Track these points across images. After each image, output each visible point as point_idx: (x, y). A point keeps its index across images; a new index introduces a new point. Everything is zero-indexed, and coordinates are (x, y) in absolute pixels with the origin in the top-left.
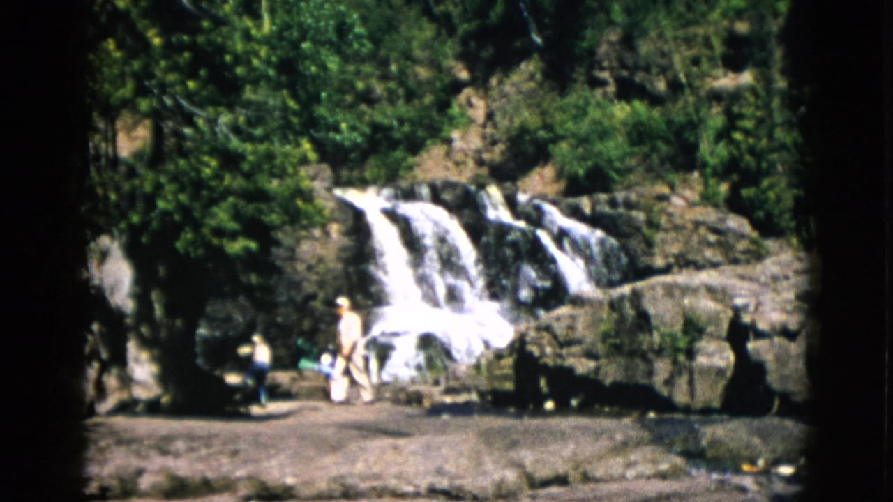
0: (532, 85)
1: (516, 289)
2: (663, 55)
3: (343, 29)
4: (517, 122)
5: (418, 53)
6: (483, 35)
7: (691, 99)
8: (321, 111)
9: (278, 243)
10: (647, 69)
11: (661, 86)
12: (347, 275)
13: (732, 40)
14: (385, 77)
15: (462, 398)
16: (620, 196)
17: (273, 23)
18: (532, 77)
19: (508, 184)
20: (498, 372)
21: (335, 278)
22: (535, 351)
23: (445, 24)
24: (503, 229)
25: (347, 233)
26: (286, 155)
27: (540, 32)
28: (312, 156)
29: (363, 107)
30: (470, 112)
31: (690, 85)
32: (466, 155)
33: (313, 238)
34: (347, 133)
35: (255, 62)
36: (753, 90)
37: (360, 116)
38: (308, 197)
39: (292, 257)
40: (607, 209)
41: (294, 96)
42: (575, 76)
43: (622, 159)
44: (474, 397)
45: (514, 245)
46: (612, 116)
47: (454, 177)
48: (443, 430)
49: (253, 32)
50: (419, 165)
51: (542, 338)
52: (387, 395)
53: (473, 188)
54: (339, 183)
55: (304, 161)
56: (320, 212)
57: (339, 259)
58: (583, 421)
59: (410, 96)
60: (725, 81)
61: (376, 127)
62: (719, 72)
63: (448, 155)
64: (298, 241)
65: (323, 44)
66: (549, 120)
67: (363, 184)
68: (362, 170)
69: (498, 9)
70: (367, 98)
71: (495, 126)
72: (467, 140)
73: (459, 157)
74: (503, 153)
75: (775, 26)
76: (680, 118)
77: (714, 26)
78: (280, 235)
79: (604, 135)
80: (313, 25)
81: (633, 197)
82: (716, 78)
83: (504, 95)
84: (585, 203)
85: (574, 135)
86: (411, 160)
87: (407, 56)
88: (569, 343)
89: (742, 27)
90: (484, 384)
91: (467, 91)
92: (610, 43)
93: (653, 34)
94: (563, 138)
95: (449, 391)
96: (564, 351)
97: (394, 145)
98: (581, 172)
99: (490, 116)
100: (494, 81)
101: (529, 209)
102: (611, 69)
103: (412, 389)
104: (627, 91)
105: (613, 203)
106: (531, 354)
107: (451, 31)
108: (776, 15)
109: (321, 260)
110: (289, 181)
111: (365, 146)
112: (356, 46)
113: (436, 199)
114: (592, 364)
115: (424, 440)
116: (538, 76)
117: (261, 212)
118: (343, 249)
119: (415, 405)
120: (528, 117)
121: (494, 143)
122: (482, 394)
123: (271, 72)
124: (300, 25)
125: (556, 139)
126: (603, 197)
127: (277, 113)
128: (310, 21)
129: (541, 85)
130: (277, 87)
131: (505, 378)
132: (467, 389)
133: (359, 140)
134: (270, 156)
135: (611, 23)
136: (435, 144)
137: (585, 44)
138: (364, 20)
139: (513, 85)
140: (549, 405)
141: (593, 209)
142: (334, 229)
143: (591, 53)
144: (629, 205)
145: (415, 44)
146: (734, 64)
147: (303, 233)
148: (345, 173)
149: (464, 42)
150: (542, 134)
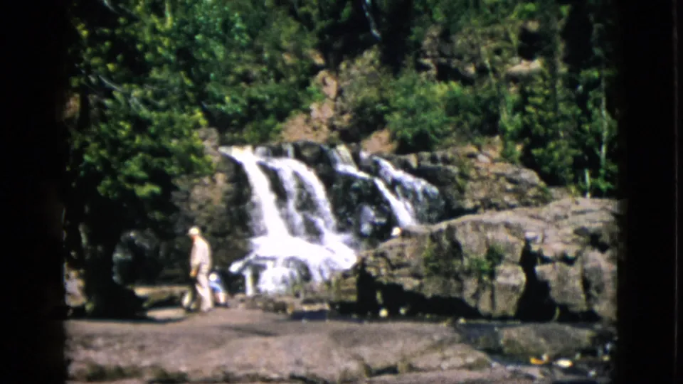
0: (372, 68)
1: (359, 225)
2: (473, 46)
3: (227, 25)
4: (360, 98)
5: (285, 44)
6: (334, 30)
7: (494, 81)
8: (210, 88)
9: (176, 188)
10: (460, 57)
11: (471, 70)
12: (229, 213)
13: (525, 35)
14: (260, 61)
15: (316, 307)
16: (439, 154)
17: (174, 20)
18: (372, 63)
19: (354, 144)
20: (344, 288)
21: (221, 215)
22: (373, 271)
23: (306, 21)
24: (349, 179)
25: (230, 181)
26: (183, 121)
27: (378, 28)
28: (203, 122)
29: (243, 84)
30: (325, 90)
31: (494, 71)
32: (321, 122)
33: (205, 185)
34: (231, 103)
35: (160, 50)
36: (541, 74)
37: (240, 92)
38: (199, 153)
39: (188, 198)
40: (429, 164)
41: (189, 76)
42: (404, 62)
43: (441, 126)
44: (326, 307)
45: (357, 190)
46: (434, 93)
47: (311, 138)
48: (302, 331)
49: (159, 27)
50: (285, 129)
51: (378, 262)
52: (259, 304)
53: (326, 148)
54: (223, 143)
55: (197, 126)
56: (209, 164)
57: (223, 200)
58: (409, 325)
59: (279, 77)
60: (521, 67)
61: (252, 101)
62: (516, 59)
63: (308, 121)
64: (193, 186)
65: (211, 36)
66: (385, 95)
67: (241, 143)
68: (241, 133)
69: (346, 12)
70: (246, 78)
71: (344, 100)
72: (322, 111)
73: (316, 124)
74: (350, 121)
75: (558, 25)
76: (486, 96)
77: (512, 25)
78: (178, 182)
79: (427, 107)
80: (205, 22)
81: (449, 155)
82: (513, 65)
83: (351, 77)
84: (412, 160)
85: (405, 108)
86: (279, 126)
87: (278, 47)
88: (400, 266)
89: (533, 26)
90: (334, 297)
91: (322, 74)
92: (433, 38)
93: (465, 30)
94: (395, 109)
95: (307, 302)
96: (396, 272)
97: (266, 114)
98: (410, 135)
99: (340, 92)
100: (343, 66)
101: (369, 164)
102: (433, 57)
103: (278, 300)
104: (445, 74)
105: (434, 159)
106: (369, 275)
107: (311, 27)
108: (560, 17)
109: (209, 201)
110: (185, 142)
111: (244, 115)
112: (237, 38)
113: (298, 156)
114: (416, 282)
115: (287, 338)
116: (377, 62)
117: (163, 164)
118: (227, 193)
119: (280, 312)
120: (370, 93)
121: (343, 113)
122: (332, 305)
123: (172, 58)
124: (194, 21)
125: (390, 111)
126: (426, 154)
127: (176, 89)
128: (202, 18)
129: (378, 69)
130: (175, 69)
131: (349, 292)
132: (321, 301)
133: (239, 110)
134: (171, 122)
135: (434, 22)
136: (297, 113)
137: (413, 38)
138: (244, 19)
139: (358, 69)
140: (383, 313)
141: (419, 165)
142: (220, 178)
143: (418, 44)
144: (446, 161)
145: (282, 37)
146: (527, 54)
147: (196, 181)
148: (228, 135)
149: (321, 35)
150: (381, 107)
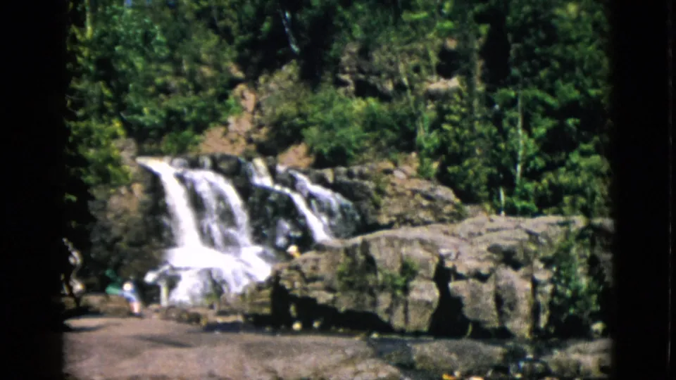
0: (290, 83)
1: (274, 238)
2: (391, 63)
3: (147, 38)
4: (278, 111)
5: (204, 56)
6: (253, 45)
7: (412, 98)
8: (130, 98)
9: (93, 198)
10: (378, 74)
11: (389, 86)
12: (145, 223)
13: (444, 53)
14: (178, 74)
15: (231, 319)
16: (356, 169)
17: (94, 30)
18: (290, 77)
19: (271, 158)
20: (259, 301)
21: (136, 225)
22: (287, 285)
23: (226, 35)
24: (266, 192)
25: (147, 191)
26: (101, 131)
27: (297, 44)
28: (121, 132)
29: (162, 96)
30: (243, 103)
31: (412, 88)
32: (239, 135)
33: (121, 195)
34: (149, 115)
35: (80, 59)
36: (459, 92)
37: (159, 104)
38: (117, 163)
39: (104, 208)
40: (345, 179)
41: (108, 86)
42: (323, 77)
43: (358, 141)
44: (240, 318)
45: (273, 204)
46: (351, 109)
47: (228, 151)
48: (214, 343)
49: (79, 37)
50: (202, 141)
51: (293, 275)
52: (173, 315)
53: (243, 160)
54: (142, 153)
55: (115, 136)
56: (126, 175)
57: (140, 211)
58: (321, 339)
59: (198, 89)
60: (438, 84)
61: (171, 112)
62: (435, 78)
63: (225, 134)
64: (109, 196)
65: (130, 47)
66: (302, 110)
67: (158, 154)
68: (159, 144)
69: (266, 26)
70: (165, 90)
71: (262, 113)
72: (240, 124)
73: (233, 136)
74: (267, 134)
75: (477, 45)
76: (403, 112)
77: (431, 43)
78: (95, 192)
79: (345, 123)
80: (125, 33)
81: (366, 170)
82: (431, 83)
83: (269, 91)
84: (329, 174)
85: (322, 123)
86: (197, 138)
87: (197, 60)
88: (314, 279)
89: (452, 44)
90: (248, 310)
91: (241, 87)
92: (351, 53)
93: (384, 47)
94: (313, 124)
95: (222, 313)
96: (310, 285)
97: (184, 126)
98: (326, 151)
99: (258, 106)
100: (262, 80)
101: (285, 177)
102: (351, 73)
103: (192, 311)
104: (363, 90)
105: (350, 174)
106: (283, 288)
107: (230, 40)
108: (478, 36)
109: (126, 211)
110: (103, 152)
111: (163, 126)
112: (156, 50)
113: (215, 168)
114: (330, 296)
115: (199, 350)
116: (296, 77)
117: (81, 174)
118: (144, 204)
119: (194, 323)
120: (288, 108)
121: (260, 126)
122: (246, 316)
123: (91, 68)
124: (115, 33)
125: (306, 126)
126: (343, 169)
127: (95, 100)
128: (122, 29)
129: (296, 83)
130: (96, 79)
131: (263, 304)
132: (234, 312)
133: (157, 121)
134: (89, 132)
135: (354, 39)
136: (215, 126)
137: (332, 54)
138: (164, 31)
139: (276, 83)
140: (297, 326)
141: (335, 179)
142: (137, 188)
143: (336, 61)
144: (363, 176)
145: (202, 50)
146: (445, 72)
147: (112, 191)
148: (146, 146)
149: (240, 48)
150: (298, 121)
